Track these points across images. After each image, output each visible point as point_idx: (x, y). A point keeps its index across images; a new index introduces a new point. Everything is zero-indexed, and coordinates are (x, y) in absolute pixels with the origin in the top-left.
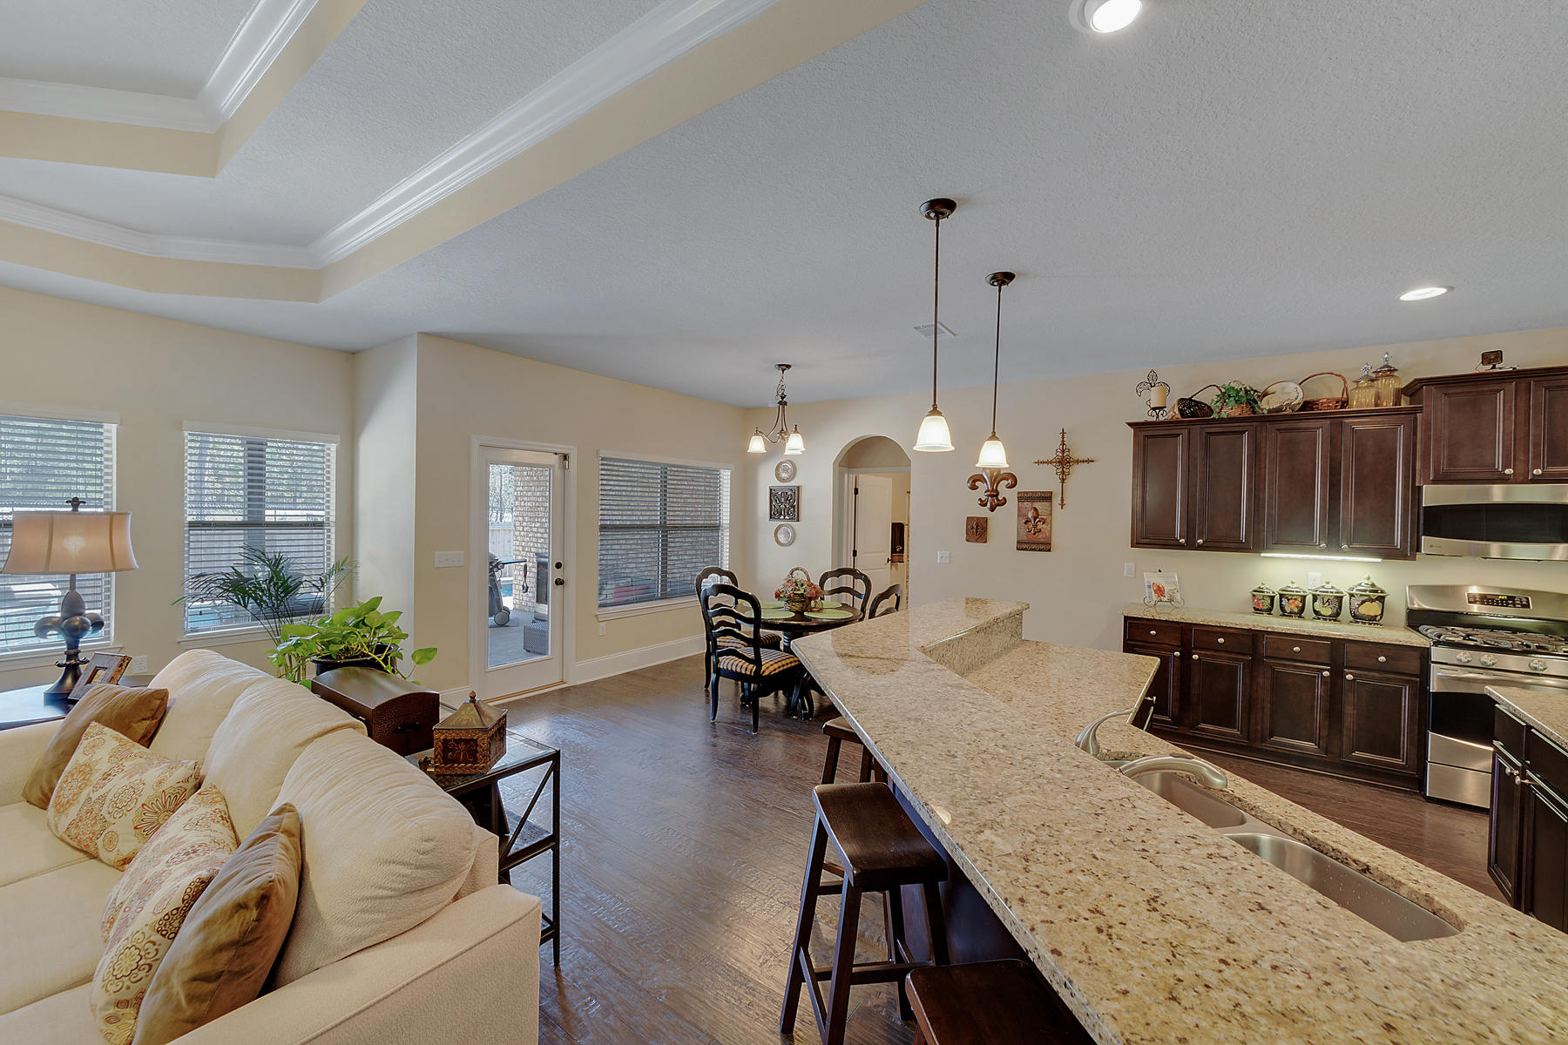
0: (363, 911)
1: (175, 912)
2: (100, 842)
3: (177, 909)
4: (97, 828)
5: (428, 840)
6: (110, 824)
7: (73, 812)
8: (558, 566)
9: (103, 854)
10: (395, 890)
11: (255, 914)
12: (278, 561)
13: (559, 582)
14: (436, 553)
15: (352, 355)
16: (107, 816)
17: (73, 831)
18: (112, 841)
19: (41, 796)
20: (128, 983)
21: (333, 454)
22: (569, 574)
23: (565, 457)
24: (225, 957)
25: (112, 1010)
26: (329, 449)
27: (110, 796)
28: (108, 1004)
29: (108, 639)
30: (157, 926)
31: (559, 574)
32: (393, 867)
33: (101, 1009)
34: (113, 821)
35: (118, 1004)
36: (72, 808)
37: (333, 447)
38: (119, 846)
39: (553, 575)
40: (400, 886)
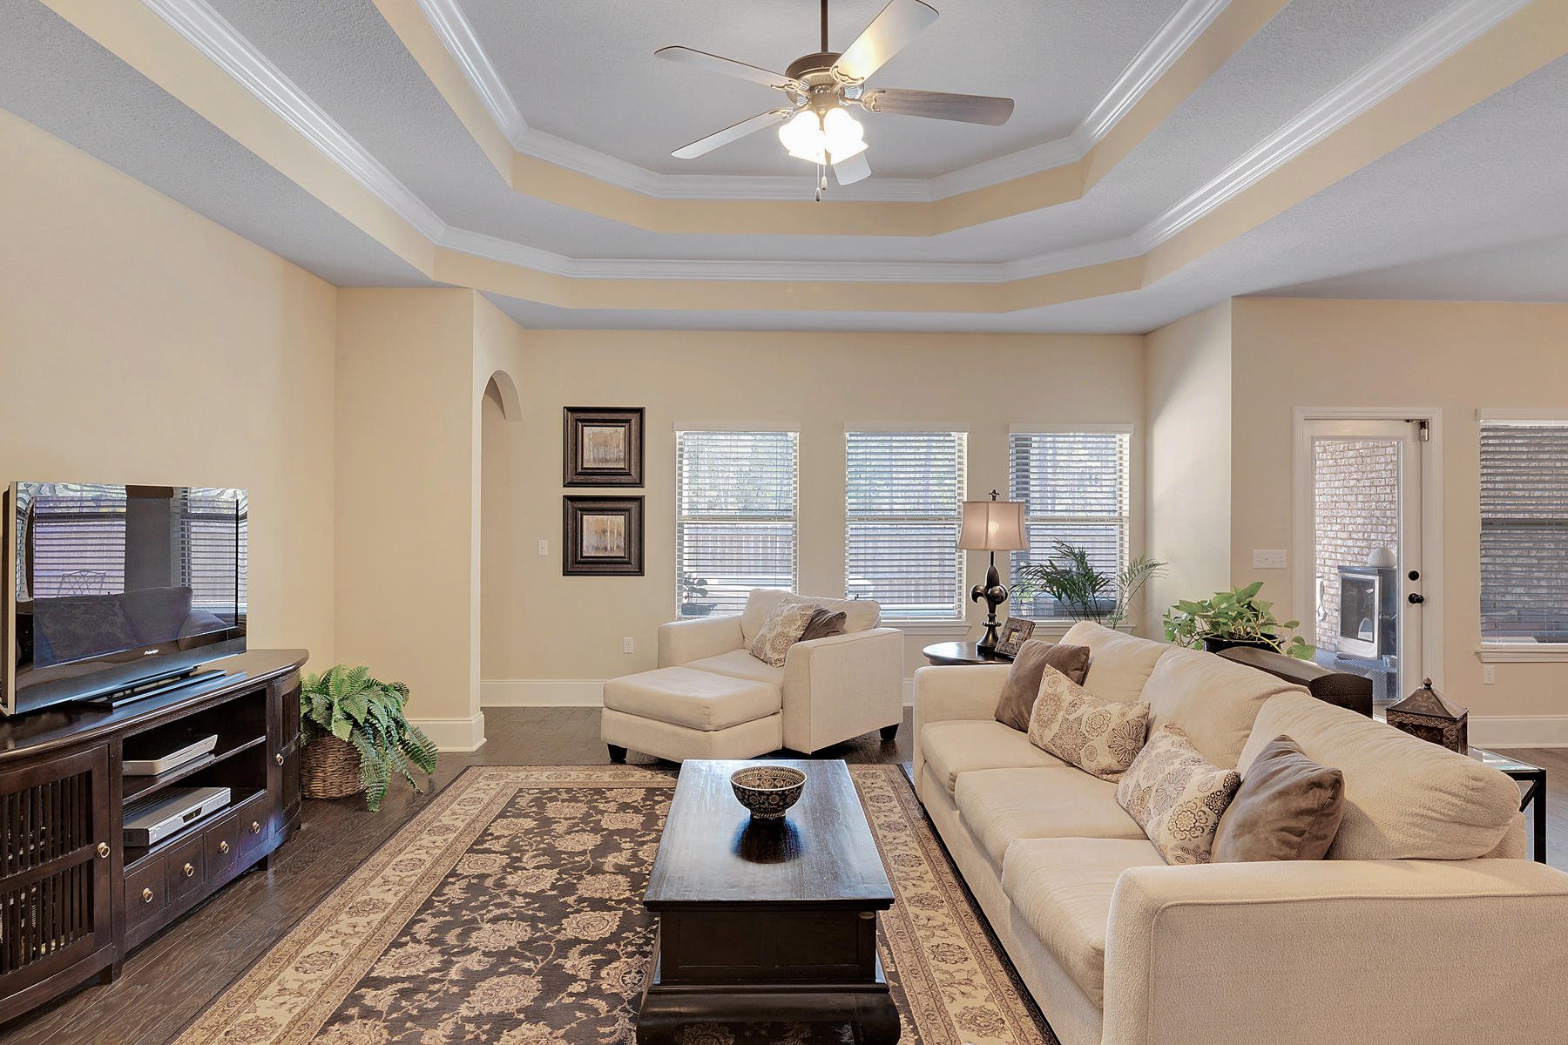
0: (1413, 824)
1: (1218, 793)
2: (1082, 752)
3: (1220, 792)
4: (1079, 741)
5: (1475, 779)
6: (1089, 740)
7: (1055, 727)
8: (1414, 576)
9: (1085, 764)
10: (1445, 815)
11: (1330, 793)
12: (1083, 555)
13: (1415, 599)
14: (1255, 551)
15: (1145, 336)
16: (1086, 734)
17: (1058, 742)
18: (1092, 753)
19: (1013, 716)
20: (1189, 836)
21: (1126, 445)
22: (1430, 586)
23: (1423, 424)
24: (1308, 819)
25: (1180, 853)
26: (1121, 440)
27: (1084, 719)
28: (1176, 846)
29: (960, 618)
30: (1206, 801)
31: (1414, 587)
32: (1438, 794)
33: (1172, 849)
34: (1092, 738)
35: (1183, 849)
36: (1054, 724)
37: (1126, 438)
38: (1099, 758)
39: (1404, 587)
40: (1450, 813)
